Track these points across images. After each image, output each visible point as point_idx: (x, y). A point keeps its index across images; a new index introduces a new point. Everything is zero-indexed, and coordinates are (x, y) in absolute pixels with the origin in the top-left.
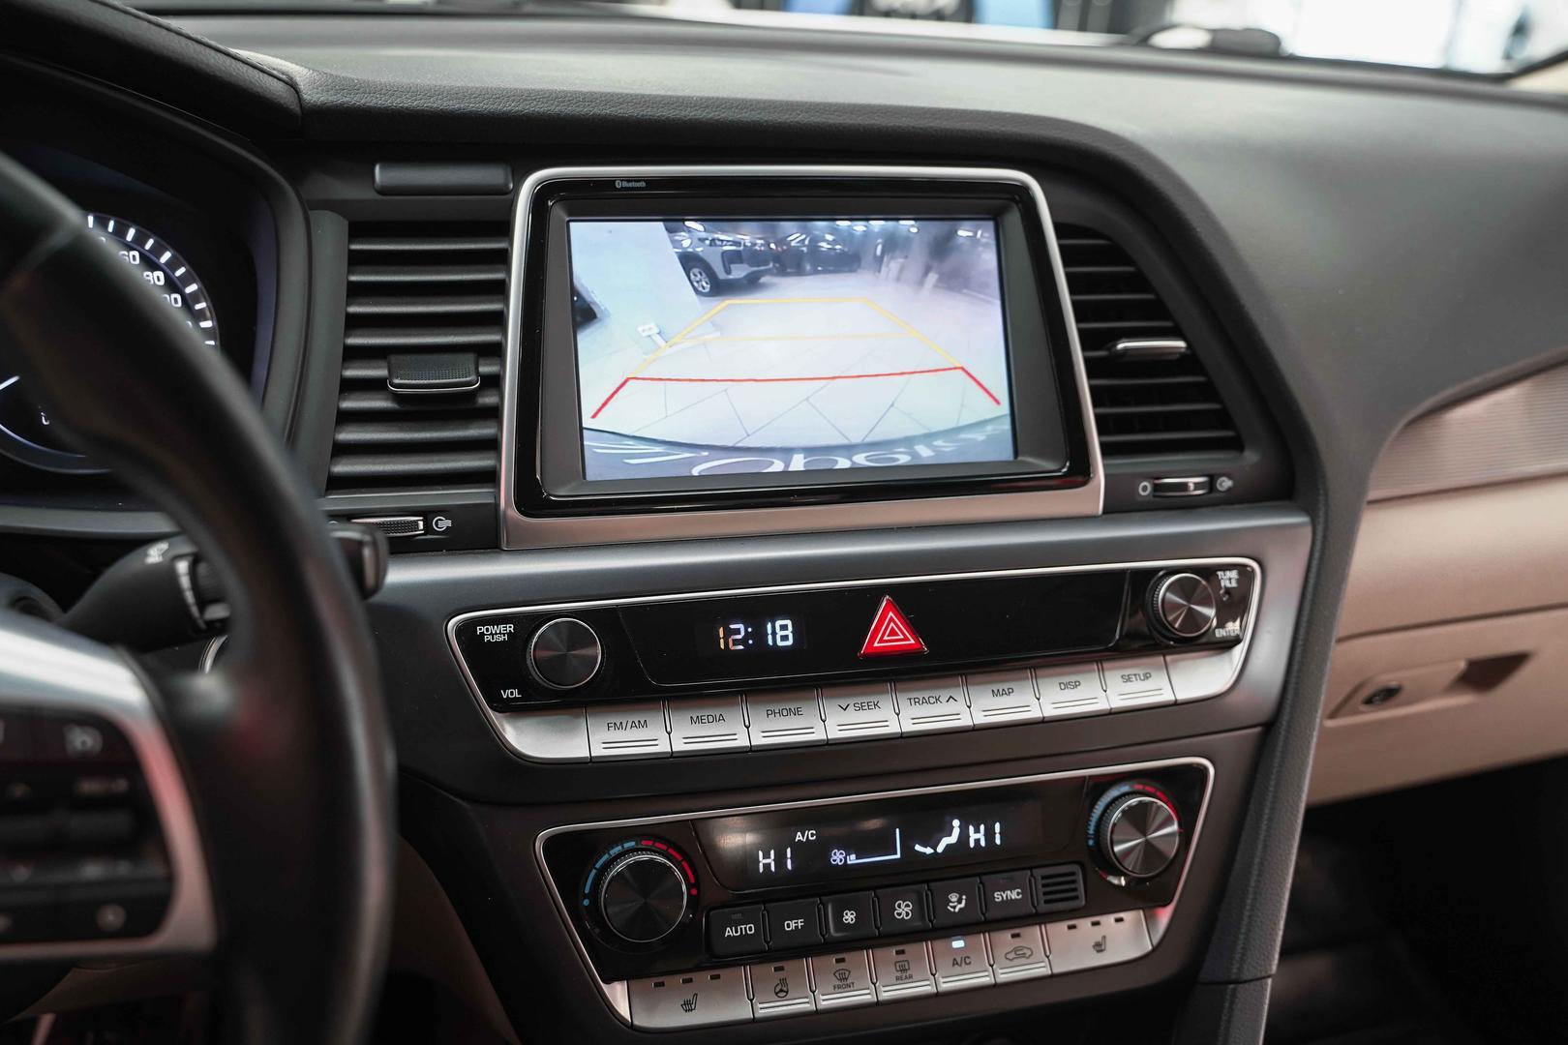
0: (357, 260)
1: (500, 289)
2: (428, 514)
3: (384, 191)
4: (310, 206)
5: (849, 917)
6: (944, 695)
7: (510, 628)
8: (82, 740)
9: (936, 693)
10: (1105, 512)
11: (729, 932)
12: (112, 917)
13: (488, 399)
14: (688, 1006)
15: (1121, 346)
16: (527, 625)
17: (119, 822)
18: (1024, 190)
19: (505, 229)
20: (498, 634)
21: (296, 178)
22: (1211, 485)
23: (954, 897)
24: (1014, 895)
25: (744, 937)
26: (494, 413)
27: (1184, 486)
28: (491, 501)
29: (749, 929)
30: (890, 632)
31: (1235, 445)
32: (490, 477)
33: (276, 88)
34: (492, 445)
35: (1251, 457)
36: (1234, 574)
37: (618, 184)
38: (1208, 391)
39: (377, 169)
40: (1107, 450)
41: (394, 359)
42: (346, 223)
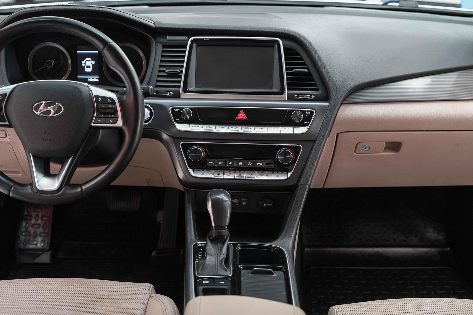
0: (163, 51)
1: (184, 56)
2: (169, 92)
3: (169, 40)
4: (157, 42)
5: (231, 163)
6: (250, 128)
7: (179, 109)
8: (110, 101)
9: (249, 127)
10: (287, 100)
11: (210, 163)
12: (111, 121)
13: (180, 74)
14: (202, 174)
15: (294, 70)
16: (181, 109)
17: (113, 111)
18: (278, 41)
19: (186, 47)
20: (177, 110)
21: (155, 38)
22: (310, 97)
23: (250, 163)
24: (261, 164)
25: (212, 164)
26: (181, 76)
27: (304, 96)
28: (179, 90)
29: (213, 163)
30: (242, 116)
31: (317, 90)
32: (179, 87)
33: (152, 25)
34: (180, 82)
35: (319, 92)
36: (310, 112)
37: (205, 40)
38: (312, 80)
39: (167, 37)
40: (288, 89)
41: (168, 67)
42: (162, 45)
